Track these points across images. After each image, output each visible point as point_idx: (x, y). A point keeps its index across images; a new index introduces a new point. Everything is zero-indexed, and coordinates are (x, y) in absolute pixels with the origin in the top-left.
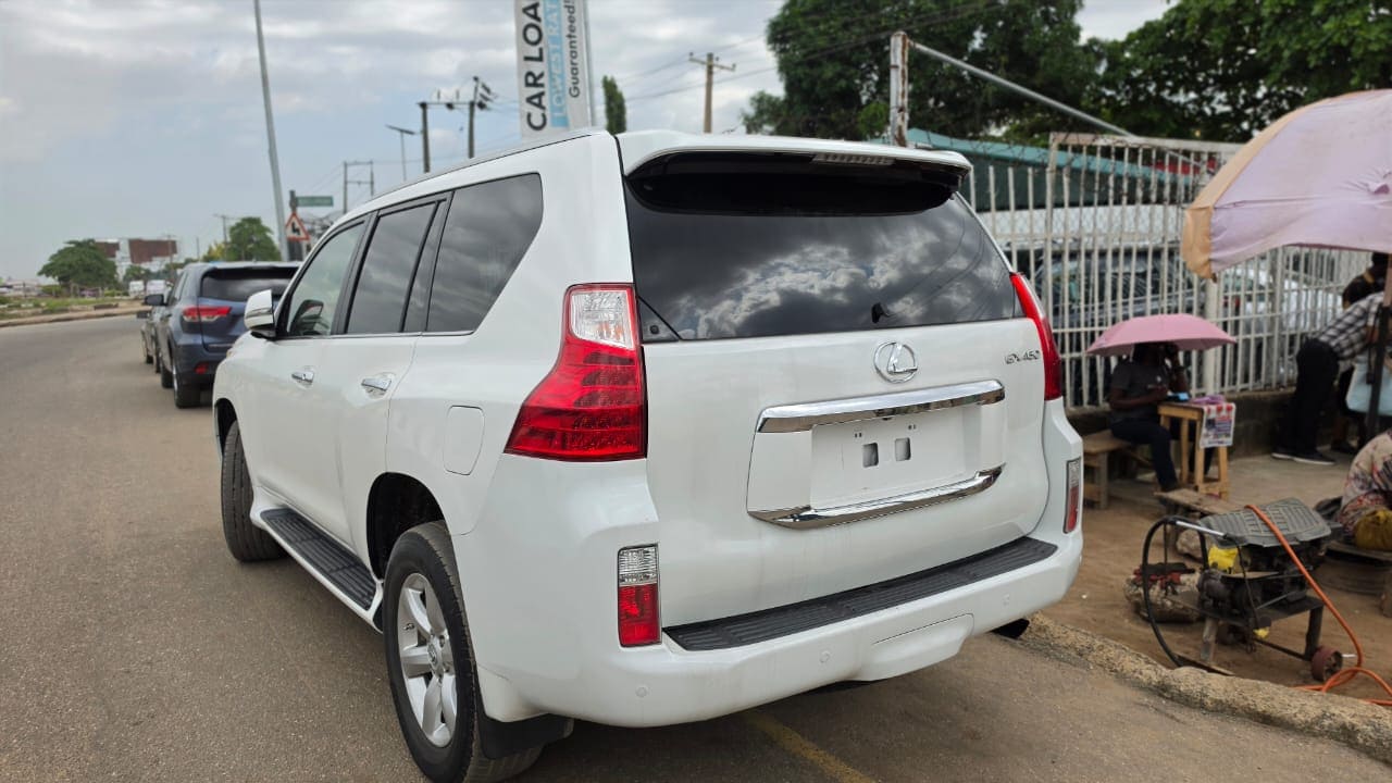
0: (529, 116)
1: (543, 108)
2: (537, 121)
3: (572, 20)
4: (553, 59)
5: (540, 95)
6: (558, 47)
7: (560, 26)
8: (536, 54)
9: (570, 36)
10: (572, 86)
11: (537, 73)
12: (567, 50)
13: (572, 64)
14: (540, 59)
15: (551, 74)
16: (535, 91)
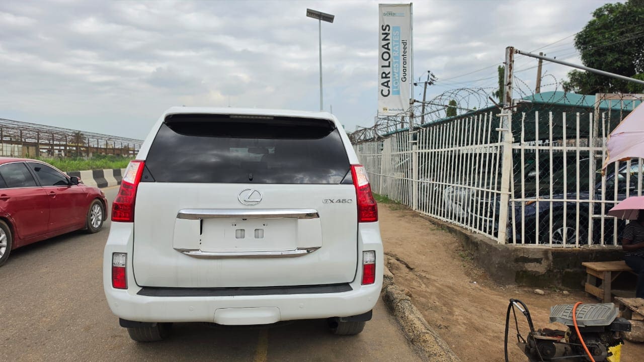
0: (382, 90)
1: (389, 87)
2: (386, 93)
3: (405, 48)
4: (395, 66)
5: (388, 82)
6: (397, 60)
7: (399, 52)
8: (387, 65)
9: (403, 55)
10: (403, 77)
11: (387, 73)
12: (402, 61)
13: (404, 67)
14: (389, 66)
15: (393, 72)
16: (386, 80)
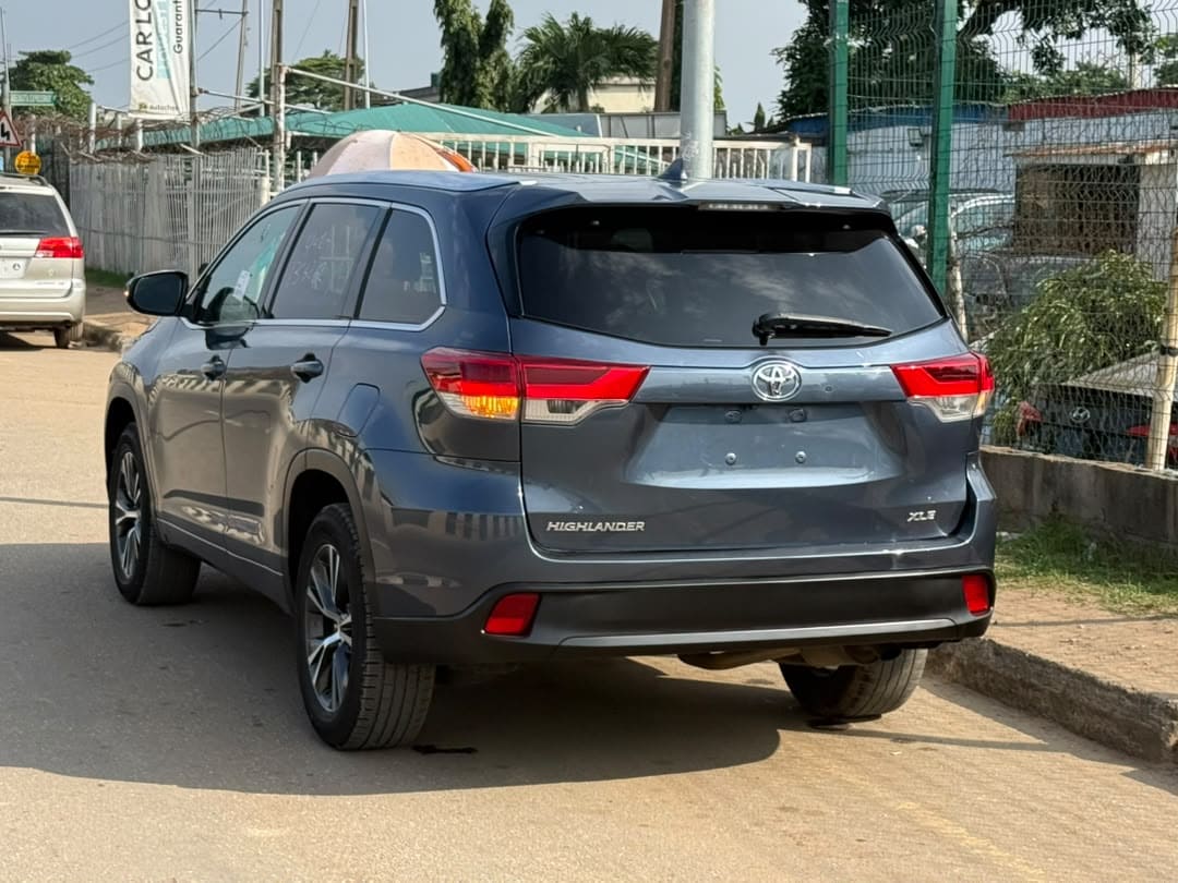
0: (139, 68)
1: (151, 62)
2: (145, 73)
4: (160, 22)
5: (148, 52)
8: (146, 18)
9: (176, 2)
10: (176, 44)
11: (146, 34)
12: (173, 14)
13: (177, 25)
14: (149, 22)
15: (158, 33)
16: (144, 48)
